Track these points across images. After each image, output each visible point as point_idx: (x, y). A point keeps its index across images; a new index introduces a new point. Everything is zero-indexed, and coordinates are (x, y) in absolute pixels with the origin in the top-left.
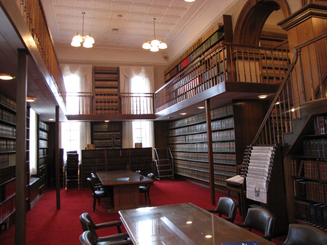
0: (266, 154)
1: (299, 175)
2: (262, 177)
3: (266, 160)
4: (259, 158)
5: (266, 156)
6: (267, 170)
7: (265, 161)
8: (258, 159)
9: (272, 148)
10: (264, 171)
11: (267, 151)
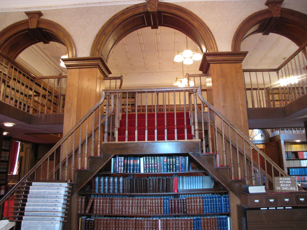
0: (57, 191)
1: (87, 212)
2: (53, 217)
3: (58, 198)
4: (45, 196)
5: (57, 193)
6: (60, 209)
7: (55, 199)
8: (43, 197)
9: (66, 185)
10: (54, 211)
11: (58, 187)
